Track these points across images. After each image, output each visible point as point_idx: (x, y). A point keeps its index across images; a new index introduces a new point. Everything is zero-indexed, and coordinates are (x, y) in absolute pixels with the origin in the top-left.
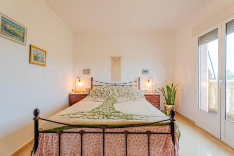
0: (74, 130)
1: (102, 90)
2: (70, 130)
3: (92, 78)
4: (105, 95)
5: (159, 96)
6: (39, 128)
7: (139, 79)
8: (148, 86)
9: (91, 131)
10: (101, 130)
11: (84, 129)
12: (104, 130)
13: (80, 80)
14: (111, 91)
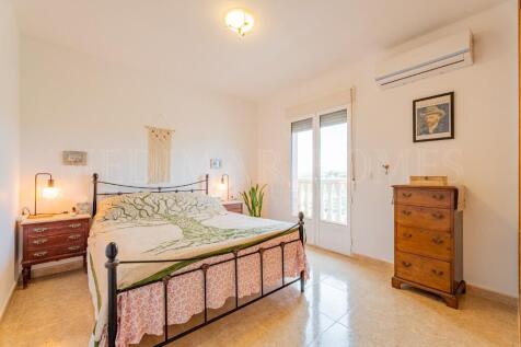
0: (191, 266)
1: (138, 201)
2: (186, 269)
3: (95, 176)
4: (150, 212)
5: (241, 205)
6: (118, 285)
7: (207, 176)
8: (220, 190)
9: (218, 261)
10: (231, 255)
11: (206, 261)
12: (236, 254)
13: (51, 182)
14: (162, 203)
